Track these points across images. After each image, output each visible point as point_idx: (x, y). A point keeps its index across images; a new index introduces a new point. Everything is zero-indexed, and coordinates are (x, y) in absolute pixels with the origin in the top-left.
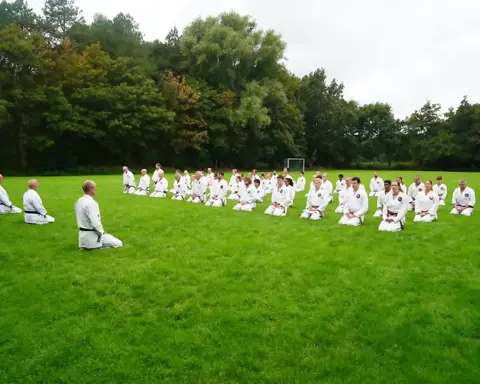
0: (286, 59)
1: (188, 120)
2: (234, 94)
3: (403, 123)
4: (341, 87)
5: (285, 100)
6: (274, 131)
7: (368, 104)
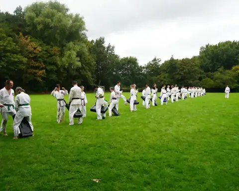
0: (87, 31)
1: (33, 63)
2: (59, 49)
3: (143, 67)
4: (113, 47)
5: (87, 54)
6: (81, 71)
7: (126, 57)
